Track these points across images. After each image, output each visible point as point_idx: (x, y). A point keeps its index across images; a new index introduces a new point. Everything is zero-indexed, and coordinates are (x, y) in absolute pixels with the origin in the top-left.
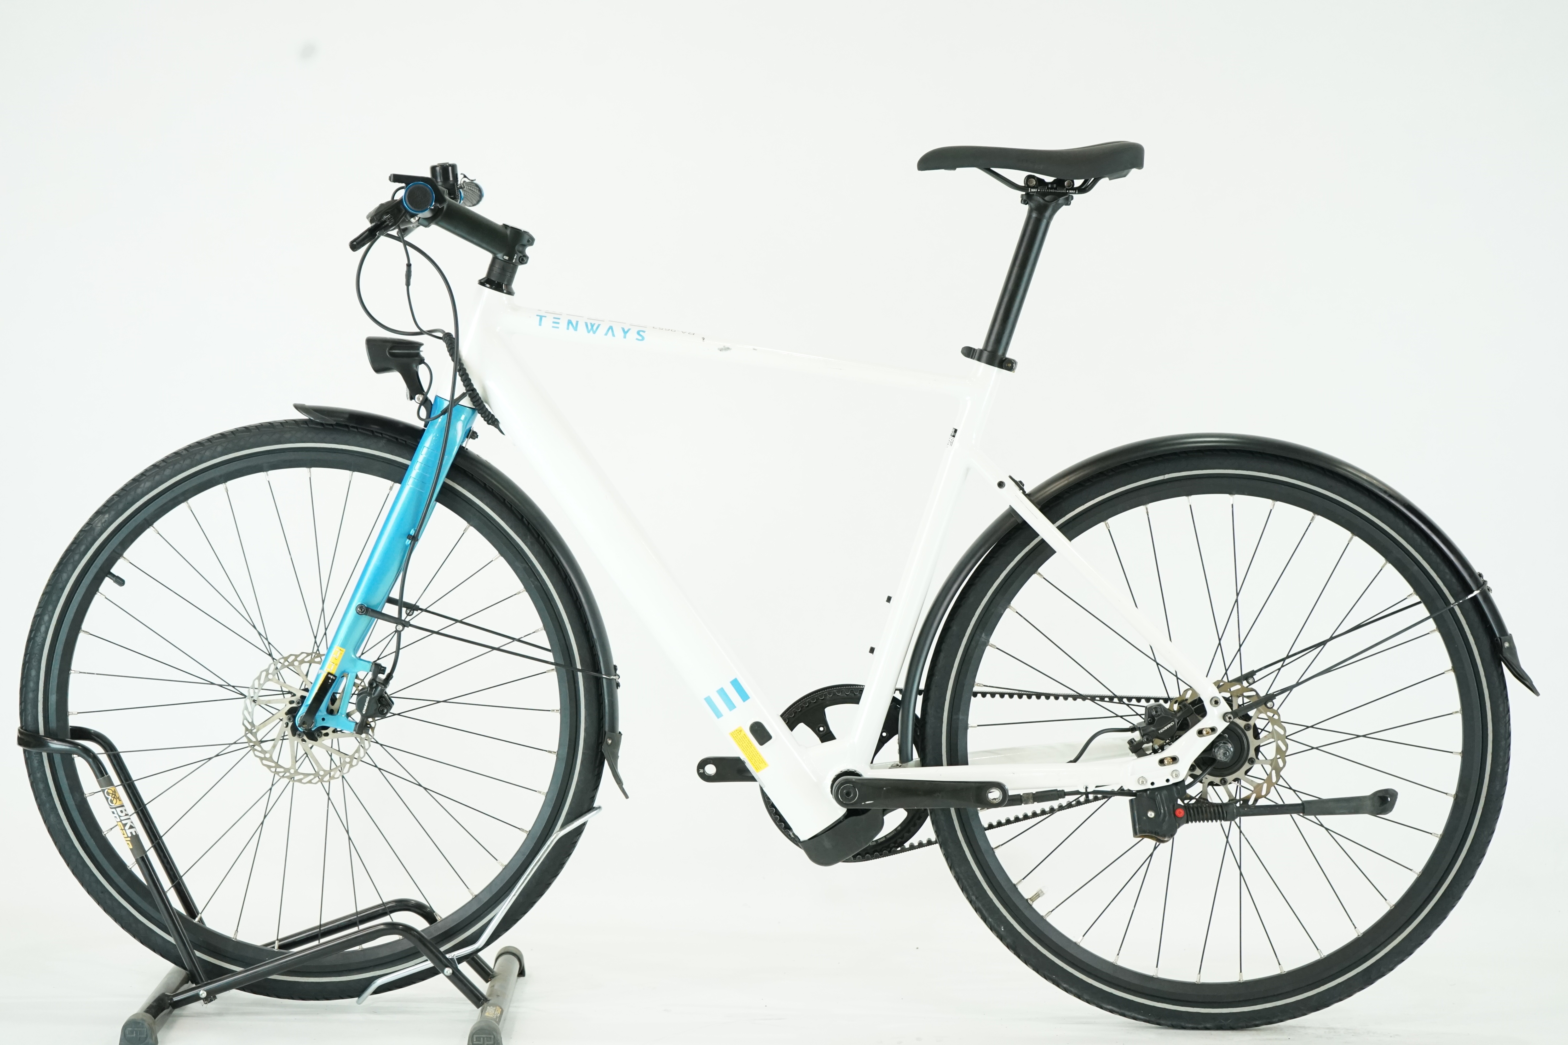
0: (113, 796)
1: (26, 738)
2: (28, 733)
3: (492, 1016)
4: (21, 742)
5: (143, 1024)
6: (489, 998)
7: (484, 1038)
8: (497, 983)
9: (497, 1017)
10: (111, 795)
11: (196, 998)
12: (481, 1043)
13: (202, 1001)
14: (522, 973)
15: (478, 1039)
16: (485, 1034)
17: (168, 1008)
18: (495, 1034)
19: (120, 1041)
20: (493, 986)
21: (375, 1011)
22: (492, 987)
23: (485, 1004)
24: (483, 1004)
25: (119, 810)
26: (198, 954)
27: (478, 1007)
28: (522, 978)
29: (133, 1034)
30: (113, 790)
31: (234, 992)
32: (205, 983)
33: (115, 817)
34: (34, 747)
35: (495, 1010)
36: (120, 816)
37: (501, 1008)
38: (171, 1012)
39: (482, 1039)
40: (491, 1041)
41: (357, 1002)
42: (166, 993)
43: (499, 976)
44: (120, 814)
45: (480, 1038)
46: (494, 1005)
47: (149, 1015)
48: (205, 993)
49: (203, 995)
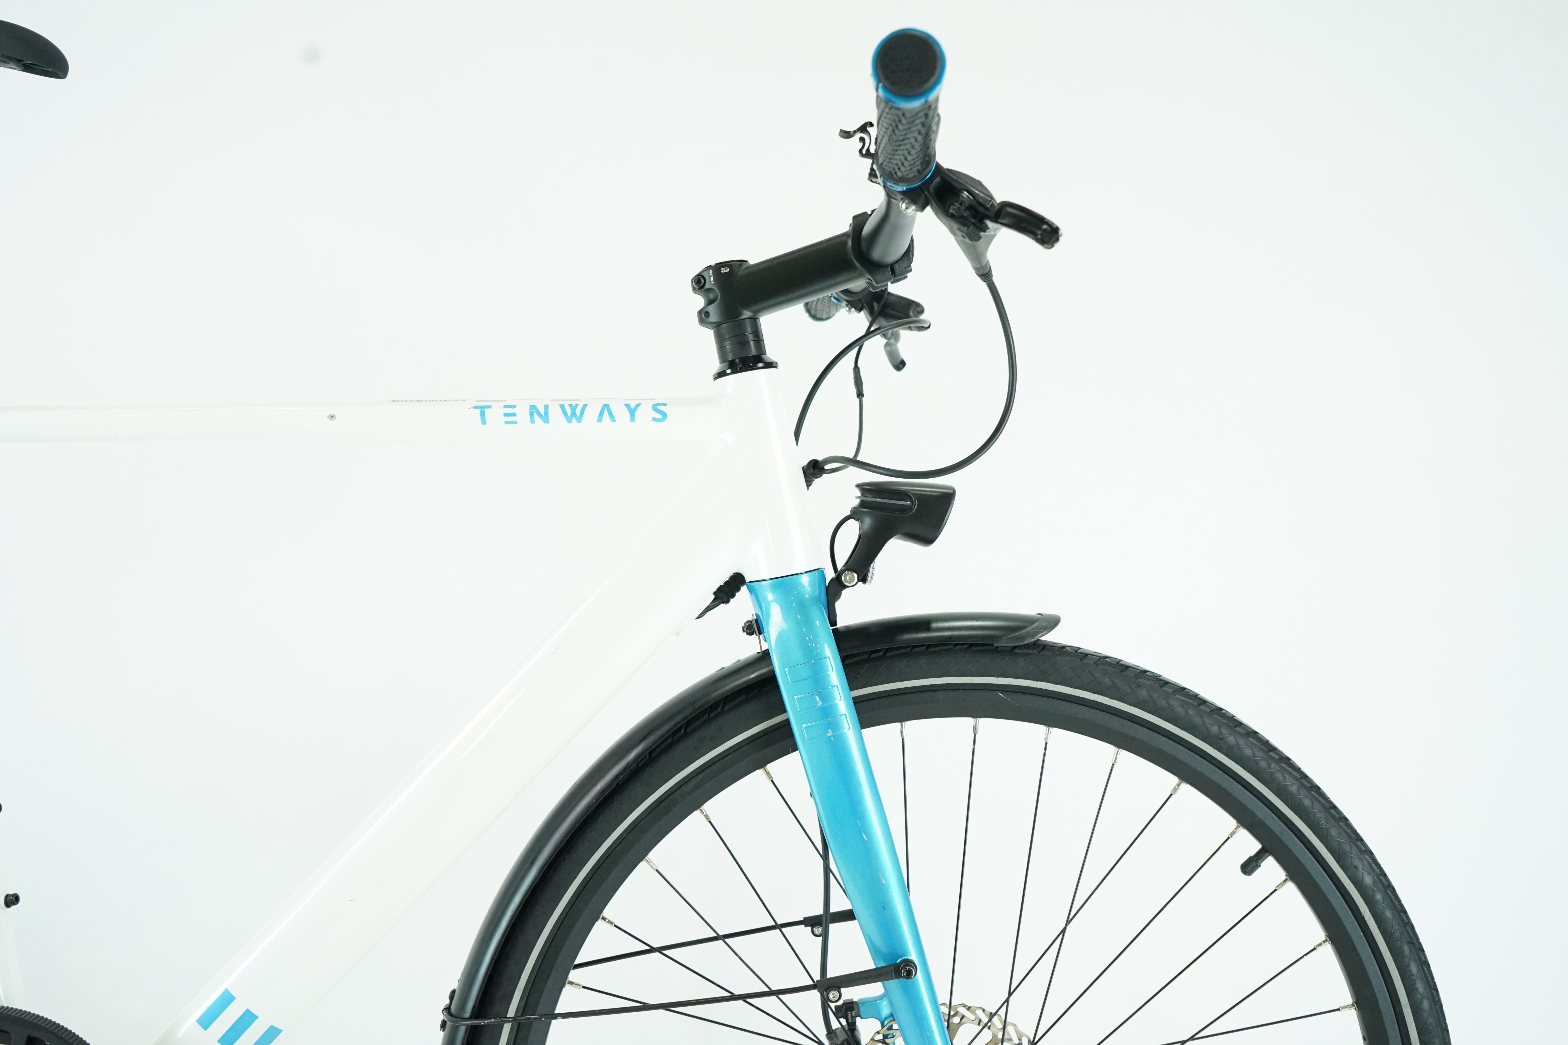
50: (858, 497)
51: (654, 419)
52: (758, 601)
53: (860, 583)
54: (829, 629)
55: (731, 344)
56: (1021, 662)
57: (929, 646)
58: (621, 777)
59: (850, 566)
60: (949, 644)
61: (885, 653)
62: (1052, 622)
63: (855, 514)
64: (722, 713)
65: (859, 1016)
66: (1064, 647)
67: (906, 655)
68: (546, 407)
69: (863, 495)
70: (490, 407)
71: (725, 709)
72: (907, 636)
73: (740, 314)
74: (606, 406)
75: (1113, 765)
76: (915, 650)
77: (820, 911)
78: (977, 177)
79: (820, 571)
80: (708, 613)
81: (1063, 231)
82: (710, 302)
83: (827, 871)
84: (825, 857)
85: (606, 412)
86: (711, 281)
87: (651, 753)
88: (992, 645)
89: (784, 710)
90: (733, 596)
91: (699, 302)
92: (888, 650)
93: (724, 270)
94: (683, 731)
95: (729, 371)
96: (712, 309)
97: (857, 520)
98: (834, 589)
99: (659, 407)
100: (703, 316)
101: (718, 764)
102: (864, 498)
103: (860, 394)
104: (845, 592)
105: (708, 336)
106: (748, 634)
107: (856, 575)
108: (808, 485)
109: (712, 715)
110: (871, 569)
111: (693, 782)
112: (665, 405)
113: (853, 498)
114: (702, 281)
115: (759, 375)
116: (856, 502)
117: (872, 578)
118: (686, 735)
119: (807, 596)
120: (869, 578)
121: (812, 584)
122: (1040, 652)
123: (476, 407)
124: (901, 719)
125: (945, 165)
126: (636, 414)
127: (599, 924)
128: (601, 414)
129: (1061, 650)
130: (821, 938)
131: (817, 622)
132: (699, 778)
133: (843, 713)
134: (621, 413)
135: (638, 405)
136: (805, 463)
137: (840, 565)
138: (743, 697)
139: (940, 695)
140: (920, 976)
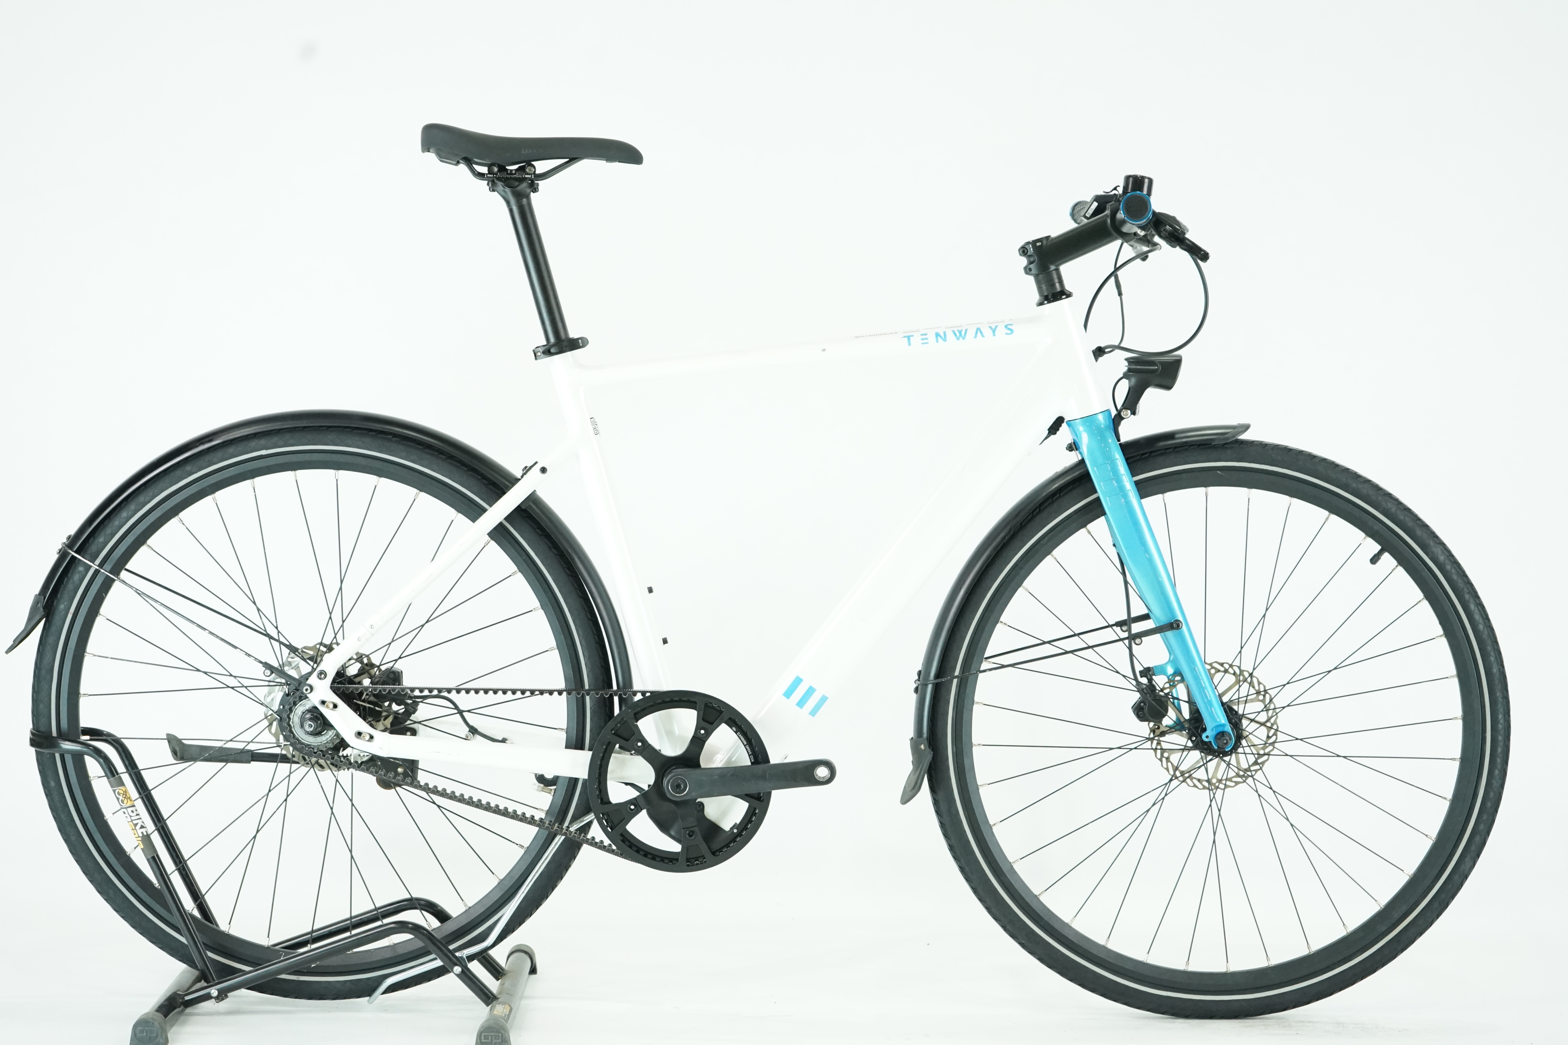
0: (124, 796)
1: (37, 740)
2: (40, 734)
3: (500, 1014)
4: (33, 743)
5: (153, 1023)
6: (498, 996)
7: (491, 1036)
8: (507, 981)
9: (505, 1015)
10: (122, 795)
11: (208, 997)
12: (489, 1041)
13: (213, 1000)
14: (533, 971)
15: (486, 1037)
16: (493, 1032)
17: (180, 1007)
18: (503, 1032)
19: (131, 1040)
20: (504, 984)
21: (385, 1009)
22: (502, 984)
23: (494, 1003)
24: (492, 1002)
25: (130, 810)
26: (210, 954)
27: (488, 1005)
28: (533, 976)
29: (143, 1033)
30: (124, 790)
31: (243, 991)
32: (217, 981)
33: (126, 817)
34: (47, 747)
35: (504, 1008)
36: (131, 816)
37: (510, 1006)
38: (183, 1011)
39: (490, 1037)
40: (499, 1039)
41: (368, 1001)
42: (178, 992)
43: (509, 974)
44: (131, 814)
45: (488, 1036)
46: (504, 1003)
47: (159, 1014)
48: (217, 992)
49: (214, 994)
50: (1126, 366)
51: (1007, 334)
52: (1074, 431)
53: (1132, 415)
54: (1117, 443)
55: (1045, 286)
56: (1229, 452)
57: (1175, 448)
58: (1007, 538)
59: (1126, 406)
60: (1186, 446)
61: (1150, 454)
62: (1246, 427)
63: (1126, 376)
64: (1059, 497)
65: (1154, 675)
66: (1253, 442)
67: (1162, 454)
68: (945, 333)
69: (1129, 365)
70: (912, 336)
71: (1061, 494)
72: (1162, 444)
73: (1049, 268)
74: (978, 329)
75: (1289, 507)
76: (1166, 451)
77: (1125, 617)
78: (1172, 214)
79: (1108, 411)
80: (1044, 441)
81: (1211, 254)
82: (1030, 263)
83: (1126, 583)
84: (1124, 573)
85: (979, 332)
86: (1031, 250)
87: (1021, 524)
88: (1211, 444)
89: (1095, 491)
90: (1058, 430)
91: (1024, 261)
92: (1151, 452)
93: (1038, 244)
94: (1038, 510)
95: (1046, 302)
96: (1032, 266)
97: (1127, 379)
98: (1117, 420)
99: (1009, 327)
100: (1027, 270)
101: (1059, 527)
102: (1130, 367)
103: (1120, 294)
104: (1123, 422)
105: (1031, 279)
106: (1069, 451)
107: (1129, 411)
108: (1096, 361)
109: (1054, 499)
110: (1138, 407)
111: (1046, 539)
112: (1012, 325)
113: (1124, 367)
114: (1026, 251)
115: (1063, 303)
116: (1126, 369)
117: (1138, 412)
118: (1040, 512)
119: (1102, 426)
120: (1137, 412)
121: (1105, 419)
122: (1239, 445)
123: (904, 337)
124: (1163, 492)
125: (1157, 210)
126: (996, 332)
127: (999, 626)
128: (976, 333)
129: (1251, 443)
130: (1127, 632)
131: (1110, 440)
132: (1049, 535)
133: (1129, 489)
134: (987, 332)
135: (996, 327)
136: (1094, 348)
137: (1119, 407)
138: (1071, 487)
139: (1184, 475)
140: (1184, 628)
